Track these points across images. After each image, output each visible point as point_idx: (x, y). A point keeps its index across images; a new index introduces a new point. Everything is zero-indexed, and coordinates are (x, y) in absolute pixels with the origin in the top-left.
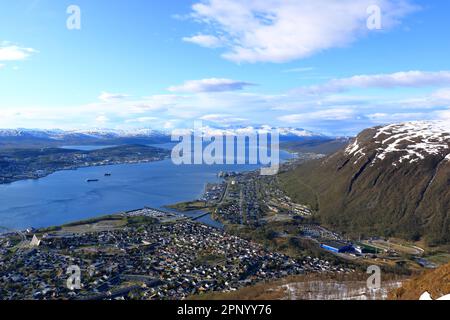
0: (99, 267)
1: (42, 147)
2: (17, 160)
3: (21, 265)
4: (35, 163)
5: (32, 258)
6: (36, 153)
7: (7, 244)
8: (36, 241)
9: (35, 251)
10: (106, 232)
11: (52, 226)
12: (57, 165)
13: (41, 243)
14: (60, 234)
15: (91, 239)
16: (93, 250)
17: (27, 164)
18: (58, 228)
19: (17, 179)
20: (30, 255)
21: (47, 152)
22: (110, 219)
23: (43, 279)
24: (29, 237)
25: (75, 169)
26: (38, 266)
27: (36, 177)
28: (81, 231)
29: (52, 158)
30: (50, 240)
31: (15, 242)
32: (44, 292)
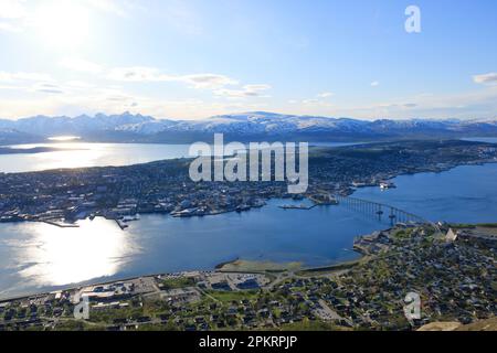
1: (442, 138)
2: (417, 151)
3: (440, 255)
4: (434, 156)
5: (450, 251)
6: (436, 145)
7: (422, 233)
8: (451, 236)
9: (452, 245)
11: (465, 224)
12: (460, 159)
13: (457, 239)
14: (477, 233)
17: (427, 156)
18: (473, 227)
19: (419, 171)
20: (448, 247)
21: (447, 144)
23: (468, 273)
24: (444, 230)
25: (482, 164)
26: (458, 261)
27: (439, 171)
29: (453, 150)
30: (465, 237)
31: (430, 232)
32: (471, 287)
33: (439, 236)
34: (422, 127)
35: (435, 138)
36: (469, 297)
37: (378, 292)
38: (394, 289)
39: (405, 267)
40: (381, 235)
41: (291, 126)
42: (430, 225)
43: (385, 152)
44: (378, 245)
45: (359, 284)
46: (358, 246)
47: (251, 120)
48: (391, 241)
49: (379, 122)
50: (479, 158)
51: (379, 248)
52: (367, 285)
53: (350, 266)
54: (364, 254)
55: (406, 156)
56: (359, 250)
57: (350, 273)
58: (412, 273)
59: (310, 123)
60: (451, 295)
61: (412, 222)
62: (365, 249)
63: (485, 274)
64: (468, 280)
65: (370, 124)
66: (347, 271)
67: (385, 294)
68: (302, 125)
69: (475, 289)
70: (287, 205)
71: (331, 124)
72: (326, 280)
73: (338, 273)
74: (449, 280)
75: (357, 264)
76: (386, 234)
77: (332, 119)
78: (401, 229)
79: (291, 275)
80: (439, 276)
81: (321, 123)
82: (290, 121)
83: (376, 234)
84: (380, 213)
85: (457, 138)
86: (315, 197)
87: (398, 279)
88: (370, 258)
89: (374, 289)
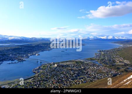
0: (73, 72)
2: (43, 46)
3: (54, 70)
7: (49, 66)
8: (56, 65)
9: (56, 68)
10: (71, 64)
11: (58, 62)
14: (61, 64)
15: (68, 66)
16: (70, 68)
17: (46, 47)
18: (59, 63)
19: (45, 51)
22: (71, 61)
24: (54, 64)
26: (58, 71)
28: (65, 64)
30: (58, 65)
31: (51, 65)
32: (63, 76)
33: (53, 66)
34: (43, 39)
35: (47, 42)
36: (63, 79)
37: (43, 82)
38: (46, 81)
39: (47, 75)
40: (39, 68)
41: (6, 39)
42: (50, 63)
43: (36, 46)
44: (39, 70)
45: (37, 81)
46: (34, 71)
48: (42, 69)
49: (33, 38)
51: (40, 71)
52: (40, 81)
53: (33, 77)
54: (36, 73)
55: (41, 47)
56: (34, 73)
57: (34, 79)
58: (49, 76)
59: (13, 38)
60: (59, 79)
61: (46, 63)
62: (36, 72)
63: (64, 73)
64: (62, 75)
65: (30, 38)
66: (33, 79)
67: (45, 82)
68: (10, 38)
69: (64, 77)
70: (10, 63)
71: (19, 38)
72: (28, 82)
73: (30, 80)
74: (58, 76)
75: (35, 76)
76: (40, 67)
78: (44, 65)
80: (56, 75)
81: (16, 38)
82: (6, 37)
83: (38, 68)
84: (38, 62)
86: (19, 59)
87: (47, 78)
88: (38, 74)
89: (41, 82)
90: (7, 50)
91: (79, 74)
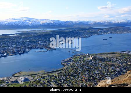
0: (113, 69)
1: (87, 27)
2: (80, 31)
3: (88, 64)
4: (85, 33)
5: (91, 62)
6: (85, 29)
7: (82, 57)
8: (91, 58)
9: (91, 61)
10: (113, 58)
11: (95, 54)
12: (93, 33)
13: (92, 59)
14: (98, 56)
15: (108, 59)
16: (110, 63)
17: (83, 33)
18: (97, 55)
20: (90, 61)
21: (89, 29)
22: (114, 53)
23: (96, 69)
24: (89, 56)
25: (99, 35)
26: (93, 65)
27: (87, 37)
28: (104, 56)
29: (90, 31)
30: (95, 58)
31: (85, 57)
32: (97, 73)
33: (87, 58)
34: (81, 23)
35: (85, 27)
36: (96, 76)
37: (70, 78)
38: (74, 76)
39: (78, 69)
40: (70, 59)
41: (38, 23)
42: (84, 55)
43: (70, 32)
44: (69, 62)
45: (64, 76)
46: (63, 63)
47: (23, 20)
48: (73, 61)
49: (68, 21)
50: (98, 33)
52: (66, 76)
53: (60, 70)
54: (65, 66)
55: (77, 33)
56: (63, 65)
57: (61, 73)
58: (80, 70)
59: (45, 22)
60: (91, 76)
61: (79, 54)
62: (65, 64)
63: (100, 69)
64: (96, 71)
65: (65, 22)
66: (59, 72)
67: (72, 78)
68: (42, 22)
69: (98, 73)
70: (38, 51)
71: (52, 22)
72: (53, 76)
73: (57, 73)
74: (91, 72)
75: (63, 69)
76: (71, 59)
77: (52, 20)
78: (75, 57)
79: (41, 75)
80: (88, 71)
81: (48, 22)
82: (38, 21)
83: (68, 59)
84: (69, 52)
85: (92, 27)
86: (48, 48)
87: (76, 73)
88: (67, 67)
89: (68, 77)
90: (37, 36)
91: (121, 72)
